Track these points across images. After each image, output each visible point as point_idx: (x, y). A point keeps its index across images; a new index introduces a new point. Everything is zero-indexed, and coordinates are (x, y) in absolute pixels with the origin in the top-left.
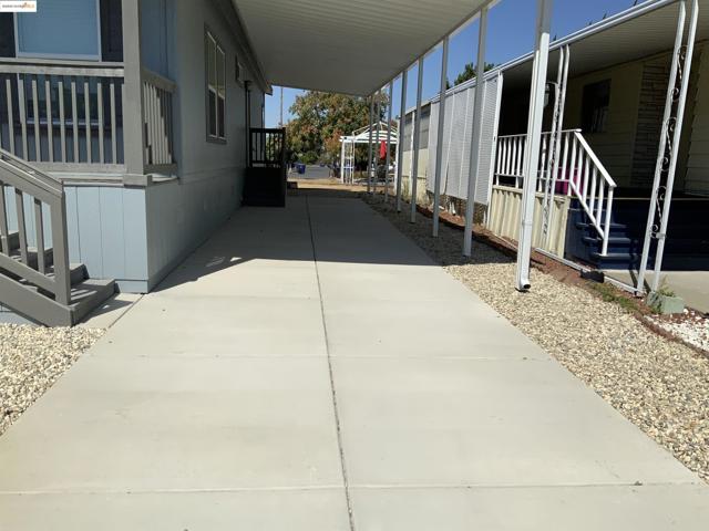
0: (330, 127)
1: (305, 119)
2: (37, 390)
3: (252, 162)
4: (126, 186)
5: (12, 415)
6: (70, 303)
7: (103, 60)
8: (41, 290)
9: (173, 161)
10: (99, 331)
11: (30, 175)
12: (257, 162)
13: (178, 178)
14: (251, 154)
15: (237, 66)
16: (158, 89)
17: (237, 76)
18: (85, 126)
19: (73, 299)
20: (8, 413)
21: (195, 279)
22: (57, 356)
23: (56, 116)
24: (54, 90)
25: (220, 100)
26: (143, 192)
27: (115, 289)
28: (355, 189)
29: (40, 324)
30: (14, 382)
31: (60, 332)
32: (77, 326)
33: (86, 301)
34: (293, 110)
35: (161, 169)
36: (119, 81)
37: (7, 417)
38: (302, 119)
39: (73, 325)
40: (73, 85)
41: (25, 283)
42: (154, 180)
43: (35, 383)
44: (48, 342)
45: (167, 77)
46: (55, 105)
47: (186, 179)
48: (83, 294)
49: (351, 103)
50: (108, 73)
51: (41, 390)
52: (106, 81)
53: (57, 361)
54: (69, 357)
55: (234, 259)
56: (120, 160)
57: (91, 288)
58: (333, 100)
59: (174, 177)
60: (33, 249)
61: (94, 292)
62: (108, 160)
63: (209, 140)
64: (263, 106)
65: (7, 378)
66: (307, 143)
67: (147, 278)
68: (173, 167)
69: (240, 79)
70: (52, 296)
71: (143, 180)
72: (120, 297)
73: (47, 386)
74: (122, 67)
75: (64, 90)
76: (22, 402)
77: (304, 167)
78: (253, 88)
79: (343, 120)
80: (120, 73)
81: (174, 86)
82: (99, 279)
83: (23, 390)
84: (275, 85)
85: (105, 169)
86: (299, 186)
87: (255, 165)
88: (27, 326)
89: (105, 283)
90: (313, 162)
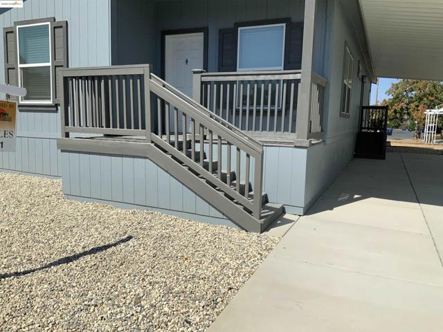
0: (416, 103)
1: (397, 98)
2: (245, 275)
3: (362, 128)
4: (296, 147)
5: (232, 290)
6: (261, 218)
7: (284, 70)
8: (245, 209)
9: (322, 130)
10: (277, 239)
11: (245, 139)
12: (365, 128)
13: (324, 141)
14: (362, 123)
15: (359, 67)
16: (318, 85)
17: (358, 73)
18: (267, 110)
19: (262, 215)
20: (230, 289)
21: (331, 209)
22: (255, 253)
23: (251, 104)
24: (252, 88)
25: (349, 89)
26: (306, 150)
27: (283, 211)
28: (436, 148)
29: (243, 229)
30: (232, 267)
31: (254, 236)
32: (264, 233)
33: (269, 217)
34: (389, 92)
35: (316, 136)
36: (297, 81)
37: (229, 292)
38: (395, 99)
39: (261, 232)
40: (263, 85)
41: (236, 203)
42: (313, 142)
43: (244, 270)
44: (248, 242)
45: (323, 76)
46: (252, 97)
47: (328, 141)
48: (266, 213)
49: (434, 86)
50: (291, 77)
51: (247, 275)
52: (288, 82)
53: (255, 256)
54: (261, 255)
55: (356, 196)
56: (293, 131)
57: (271, 209)
58: (421, 85)
59: (321, 140)
60: (243, 182)
61: (273, 212)
62: (286, 129)
63: (341, 115)
64: (370, 91)
65: (228, 264)
66: (398, 115)
67: (303, 206)
68: (321, 134)
69: (360, 74)
70: (250, 212)
71: (306, 143)
72: (286, 216)
73: (251, 273)
74: (300, 73)
75: (257, 89)
76: (237, 282)
77: (392, 131)
78: (366, 80)
79: (427, 98)
80: (298, 76)
81: (327, 83)
82: (274, 203)
83: (237, 273)
84: (379, 77)
85: (284, 136)
86: (392, 145)
87: (363, 130)
88: (236, 229)
89: (278, 206)
90: (397, 127)
